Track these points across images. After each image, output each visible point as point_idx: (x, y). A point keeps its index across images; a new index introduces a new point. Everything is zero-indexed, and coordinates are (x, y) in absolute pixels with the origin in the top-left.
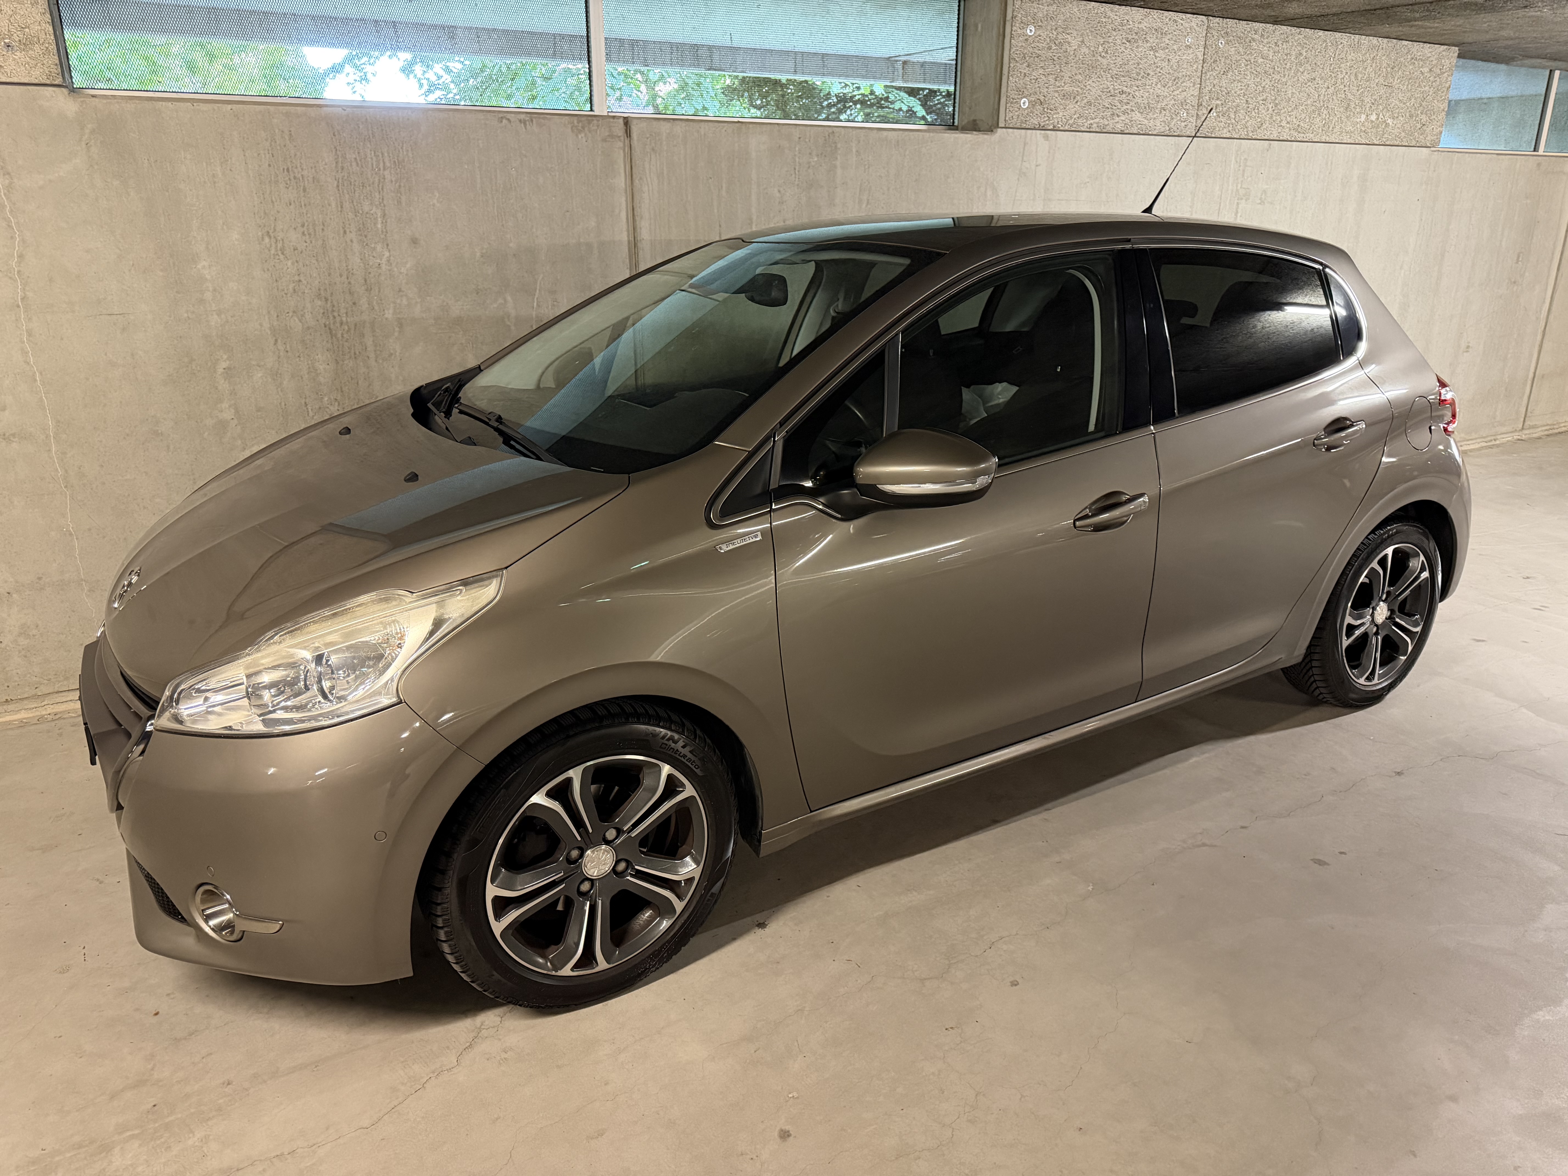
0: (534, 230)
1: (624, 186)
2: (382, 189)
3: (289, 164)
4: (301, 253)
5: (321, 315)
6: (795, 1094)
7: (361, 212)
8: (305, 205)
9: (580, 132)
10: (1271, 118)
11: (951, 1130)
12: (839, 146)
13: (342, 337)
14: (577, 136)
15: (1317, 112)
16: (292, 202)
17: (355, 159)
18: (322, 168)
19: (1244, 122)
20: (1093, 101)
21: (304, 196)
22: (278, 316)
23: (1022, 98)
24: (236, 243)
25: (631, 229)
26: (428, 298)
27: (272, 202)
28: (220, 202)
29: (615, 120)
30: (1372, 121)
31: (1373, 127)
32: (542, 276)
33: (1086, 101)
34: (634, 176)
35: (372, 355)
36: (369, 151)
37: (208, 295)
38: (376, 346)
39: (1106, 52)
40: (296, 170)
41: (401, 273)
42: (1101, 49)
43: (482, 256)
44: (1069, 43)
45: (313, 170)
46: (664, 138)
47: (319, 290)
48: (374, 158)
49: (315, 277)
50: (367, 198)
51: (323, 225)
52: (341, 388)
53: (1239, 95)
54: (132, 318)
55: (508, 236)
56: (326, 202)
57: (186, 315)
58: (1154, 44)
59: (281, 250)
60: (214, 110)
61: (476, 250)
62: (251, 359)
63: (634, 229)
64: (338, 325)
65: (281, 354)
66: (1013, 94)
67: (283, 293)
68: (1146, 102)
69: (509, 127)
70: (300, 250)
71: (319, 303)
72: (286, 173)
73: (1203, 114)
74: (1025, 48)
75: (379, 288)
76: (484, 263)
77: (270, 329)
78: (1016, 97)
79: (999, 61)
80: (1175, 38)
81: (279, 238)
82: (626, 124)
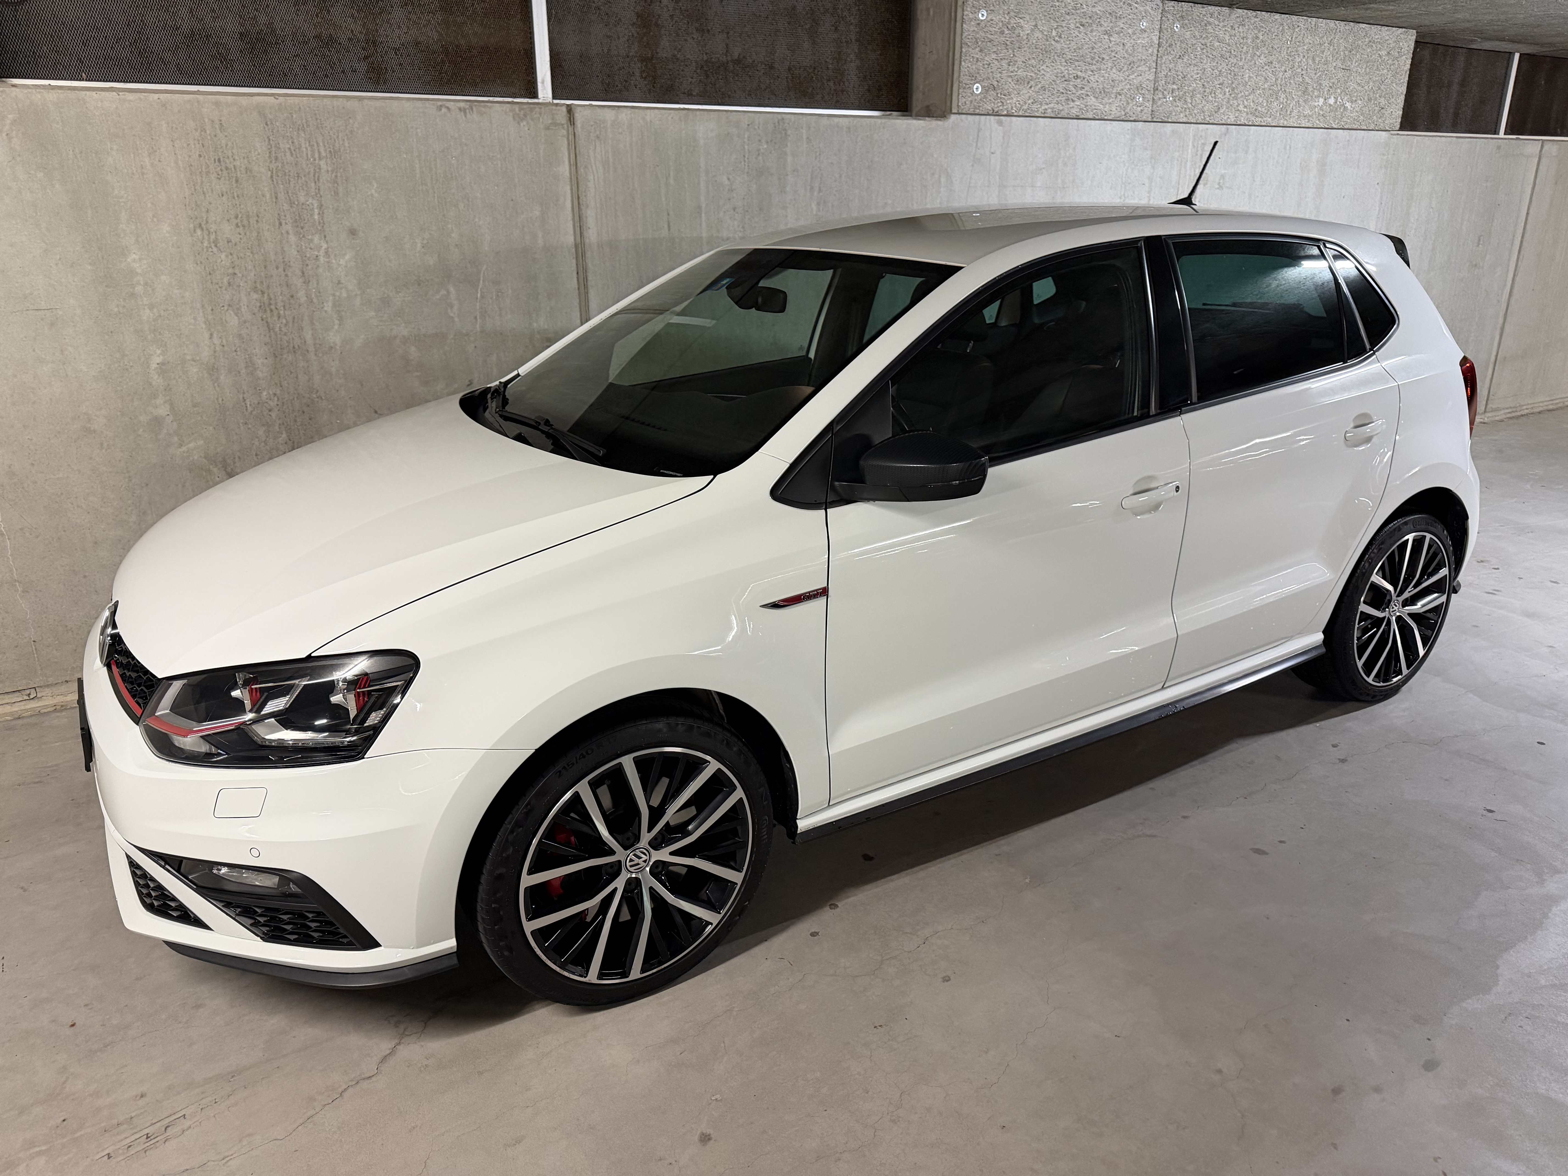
0: (477, 220)
1: (568, 175)
2: (318, 180)
4: (236, 244)
5: (258, 308)
6: (718, 1096)
7: (296, 203)
8: (238, 196)
9: (522, 120)
10: (1228, 102)
11: (874, 1131)
12: (789, 132)
13: (281, 330)
14: (519, 123)
15: (1274, 96)
16: (225, 194)
17: (290, 149)
18: (254, 158)
19: (1200, 106)
20: (1047, 86)
21: (237, 187)
22: (212, 310)
23: (975, 84)
24: (167, 235)
25: (577, 218)
26: (368, 290)
27: (204, 193)
28: (149, 194)
29: (558, 108)
30: (1330, 105)
31: (1331, 111)
32: (485, 267)
33: (1040, 86)
34: (579, 165)
35: (312, 349)
36: (303, 142)
37: (139, 289)
38: (315, 339)
39: (1060, 37)
40: (227, 161)
41: (339, 265)
42: (1054, 33)
43: (423, 247)
44: (1022, 27)
45: (246, 160)
46: (609, 125)
47: (255, 282)
48: (309, 149)
49: (251, 270)
50: (303, 189)
51: (258, 216)
52: (280, 382)
53: (1195, 79)
54: (60, 313)
55: (450, 226)
56: (260, 193)
57: (116, 309)
58: (1109, 28)
59: (214, 242)
60: (140, 99)
61: (417, 240)
62: (185, 354)
63: (580, 217)
64: (276, 318)
65: (217, 348)
66: (965, 79)
67: (217, 286)
68: (1101, 87)
69: (449, 115)
70: (233, 242)
71: (255, 296)
72: (217, 163)
73: (1160, 99)
74: (977, 33)
75: (318, 280)
76: (425, 254)
77: (205, 323)
78: (969, 82)
79: (951, 46)
80: (1129, 22)
81: (212, 230)
82: (569, 111)
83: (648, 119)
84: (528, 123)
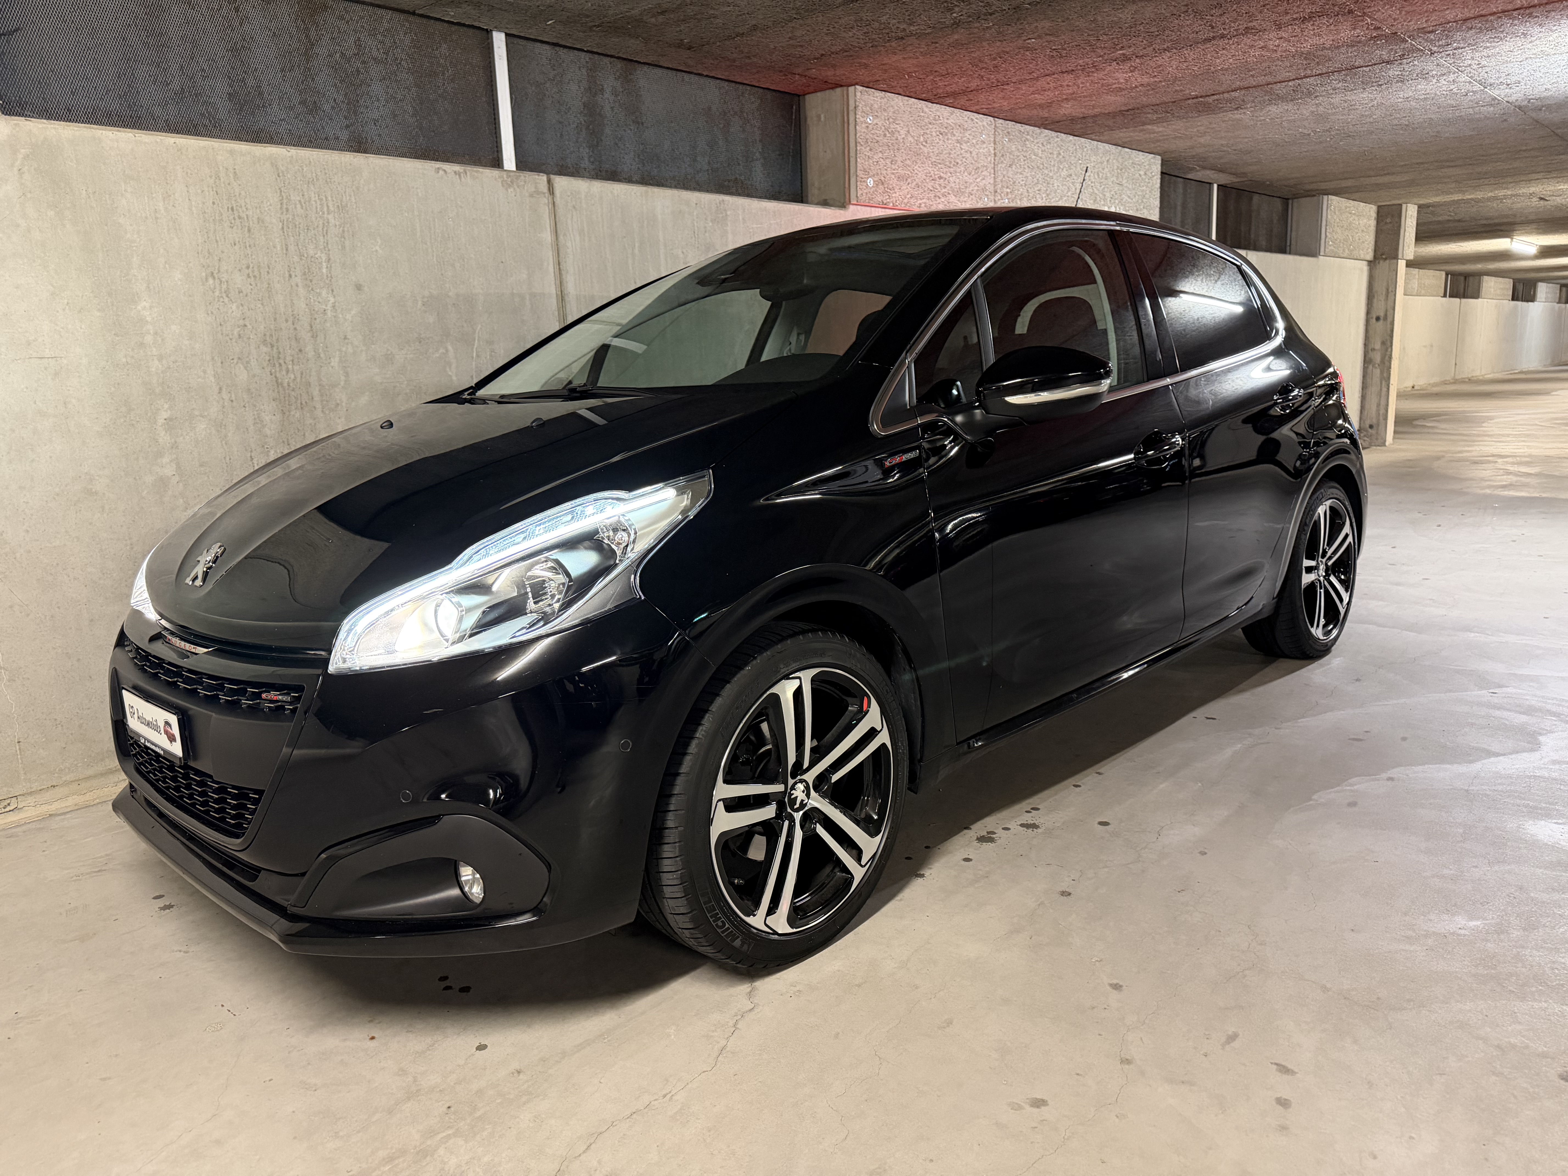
0: (471, 280)
1: (550, 242)
2: (327, 233)
3: (233, 202)
4: (246, 296)
5: (267, 362)
7: (306, 256)
8: (250, 246)
9: (510, 186)
12: (729, 213)
13: (289, 386)
14: (507, 190)
16: (237, 242)
17: (300, 201)
18: (267, 209)
20: (920, 183)
21: (249, 237)
22: (222, 363)
23: (868, 178)
24: (179, 283)
26: (373, 346)
27: (217, 241)
28: (162, 239)
29: (522, 179)
32: (479, 327)
33: (914, 183)
34: (559, 231)
35: (319, 406)
36: (313, 195)
37: (149, 339)
38: (322, 395)
39: (926, 142)
40: (240, 210)
41: (346, 320)
42: (922, 139)
43: (424, 305)
44: (899, 132)
45: (258, 211)
46: (583, 197)
47: (265, 335)
48: (319, 202)
49: (261, 322)
51: (269, 267)
52: (288, 439)
53: (1022, 185)
54: (65, 362)
55: (447, 285)
56: (271, 244)
57: (124, 360)
58: (959, 138)
59: (225, 292)
60: (157, 142)
61: (418, 298)
62: (193, 409)
63: (561, 283)
64: (284, 373)
65: (226, 404)
66: (860, 173)
67: (227, 338)
68: (958, 187)
69: (446, 177)
70: (245, 292)
71: (264, 349)
72: (230, 211)
73: (999, 200)
74: (867, 134)
75: (325, 335)
76: (426, 312)
77: (214, 376)
78: (863, 176)
79: (846, 144)
80: (973, 134)
81: (223, 280)
82: (549, 181)
83: (615, 192)
84: (514, 189)
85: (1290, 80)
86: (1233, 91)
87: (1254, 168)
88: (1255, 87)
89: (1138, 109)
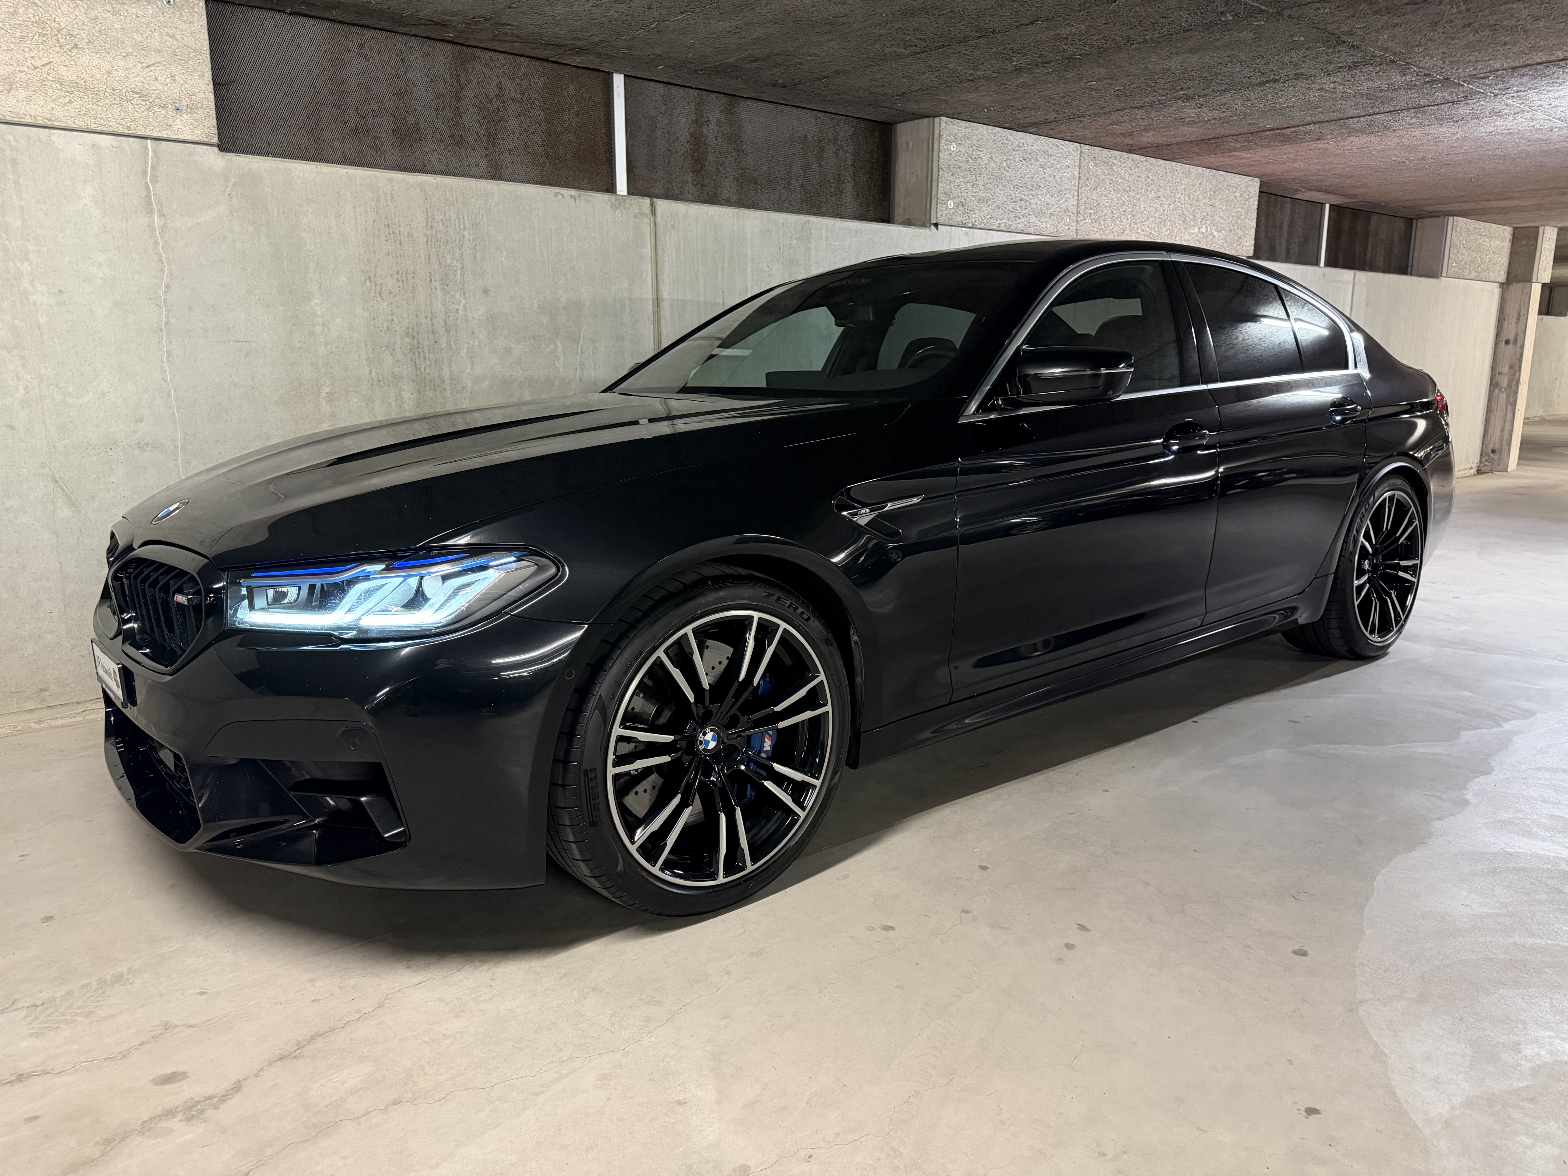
0: (580, 287)
1: (650, 256)
2: (462, 246)
3: (389, 221)
4: (395, 296)
5: (409, 350)
7: (444, 264)
8: (400, 256)
9: (617, 208)
10: (1130, 226)
12: (813, 232)
13: (425, 370)
14: (614, 211)
15: (1163, 224)
16: (390, 253)
17: (442, 220)
18: (415, 226)
19: (1111, 228)
20: (1001, 205)
21: (400, 248)
22: (373, 350)
23: (949, 200)
24: (344, 285)
25: (655, 290)
26: (495, 341)
28: (333, 250)
29: (632, 203)
30: (1203, 233)
31: (1204, 237)
32: (584, 326)
33: (995, 205)
34: (658, 248)
35: (448, 388)
36: (453, 215)
37: (318, 329)
38: (451, 380)
39: (1009, 167)
40: (394, 227)
41: (474, 318)
42: (1004, 164)
43: (539, 308)
44: (981, 158)
45: (408, 228)
46: (681, 218)
47: (408, 328)
48: (457, 220)
49: (406, 318)
50: (450, 253)
51: (414, 273)
53: (1106, 207)
54: (255, 345)
55: (560, 292)
56: (417, 254)
57: (298, 345)
58: (1043, 163)
59: (379, 293)
60: (333, 172)
61: (534, 302)
62: (349, 386)
63: (657, 290)
64: (422, 360)
65: (374, 383)
66: (941, 196)
67: (378, 330)
68: (1039, 208)
69: (563, 201)
70: (394, 293)
71: (407, 340)
72: (387, 228)
73: (1081, 220)
74: (950, 161)
75: (456, 330)
76: (540, 314)
77: (367, 360)
78: (944, 199)
79: (930, 170)
80: (1057, 159)
81: (378, 283)
82: (652, 204)
83: (710, 214)
84: (621, 211)
85: (1360, 117)
86: (1307, 125)
87: (1362, 190)
88: (1327, 121)
89: (1218, 138)
